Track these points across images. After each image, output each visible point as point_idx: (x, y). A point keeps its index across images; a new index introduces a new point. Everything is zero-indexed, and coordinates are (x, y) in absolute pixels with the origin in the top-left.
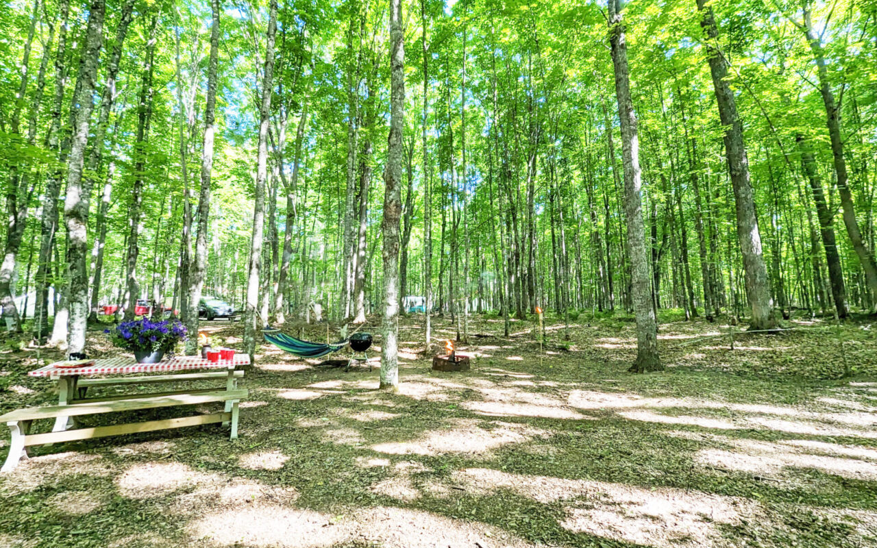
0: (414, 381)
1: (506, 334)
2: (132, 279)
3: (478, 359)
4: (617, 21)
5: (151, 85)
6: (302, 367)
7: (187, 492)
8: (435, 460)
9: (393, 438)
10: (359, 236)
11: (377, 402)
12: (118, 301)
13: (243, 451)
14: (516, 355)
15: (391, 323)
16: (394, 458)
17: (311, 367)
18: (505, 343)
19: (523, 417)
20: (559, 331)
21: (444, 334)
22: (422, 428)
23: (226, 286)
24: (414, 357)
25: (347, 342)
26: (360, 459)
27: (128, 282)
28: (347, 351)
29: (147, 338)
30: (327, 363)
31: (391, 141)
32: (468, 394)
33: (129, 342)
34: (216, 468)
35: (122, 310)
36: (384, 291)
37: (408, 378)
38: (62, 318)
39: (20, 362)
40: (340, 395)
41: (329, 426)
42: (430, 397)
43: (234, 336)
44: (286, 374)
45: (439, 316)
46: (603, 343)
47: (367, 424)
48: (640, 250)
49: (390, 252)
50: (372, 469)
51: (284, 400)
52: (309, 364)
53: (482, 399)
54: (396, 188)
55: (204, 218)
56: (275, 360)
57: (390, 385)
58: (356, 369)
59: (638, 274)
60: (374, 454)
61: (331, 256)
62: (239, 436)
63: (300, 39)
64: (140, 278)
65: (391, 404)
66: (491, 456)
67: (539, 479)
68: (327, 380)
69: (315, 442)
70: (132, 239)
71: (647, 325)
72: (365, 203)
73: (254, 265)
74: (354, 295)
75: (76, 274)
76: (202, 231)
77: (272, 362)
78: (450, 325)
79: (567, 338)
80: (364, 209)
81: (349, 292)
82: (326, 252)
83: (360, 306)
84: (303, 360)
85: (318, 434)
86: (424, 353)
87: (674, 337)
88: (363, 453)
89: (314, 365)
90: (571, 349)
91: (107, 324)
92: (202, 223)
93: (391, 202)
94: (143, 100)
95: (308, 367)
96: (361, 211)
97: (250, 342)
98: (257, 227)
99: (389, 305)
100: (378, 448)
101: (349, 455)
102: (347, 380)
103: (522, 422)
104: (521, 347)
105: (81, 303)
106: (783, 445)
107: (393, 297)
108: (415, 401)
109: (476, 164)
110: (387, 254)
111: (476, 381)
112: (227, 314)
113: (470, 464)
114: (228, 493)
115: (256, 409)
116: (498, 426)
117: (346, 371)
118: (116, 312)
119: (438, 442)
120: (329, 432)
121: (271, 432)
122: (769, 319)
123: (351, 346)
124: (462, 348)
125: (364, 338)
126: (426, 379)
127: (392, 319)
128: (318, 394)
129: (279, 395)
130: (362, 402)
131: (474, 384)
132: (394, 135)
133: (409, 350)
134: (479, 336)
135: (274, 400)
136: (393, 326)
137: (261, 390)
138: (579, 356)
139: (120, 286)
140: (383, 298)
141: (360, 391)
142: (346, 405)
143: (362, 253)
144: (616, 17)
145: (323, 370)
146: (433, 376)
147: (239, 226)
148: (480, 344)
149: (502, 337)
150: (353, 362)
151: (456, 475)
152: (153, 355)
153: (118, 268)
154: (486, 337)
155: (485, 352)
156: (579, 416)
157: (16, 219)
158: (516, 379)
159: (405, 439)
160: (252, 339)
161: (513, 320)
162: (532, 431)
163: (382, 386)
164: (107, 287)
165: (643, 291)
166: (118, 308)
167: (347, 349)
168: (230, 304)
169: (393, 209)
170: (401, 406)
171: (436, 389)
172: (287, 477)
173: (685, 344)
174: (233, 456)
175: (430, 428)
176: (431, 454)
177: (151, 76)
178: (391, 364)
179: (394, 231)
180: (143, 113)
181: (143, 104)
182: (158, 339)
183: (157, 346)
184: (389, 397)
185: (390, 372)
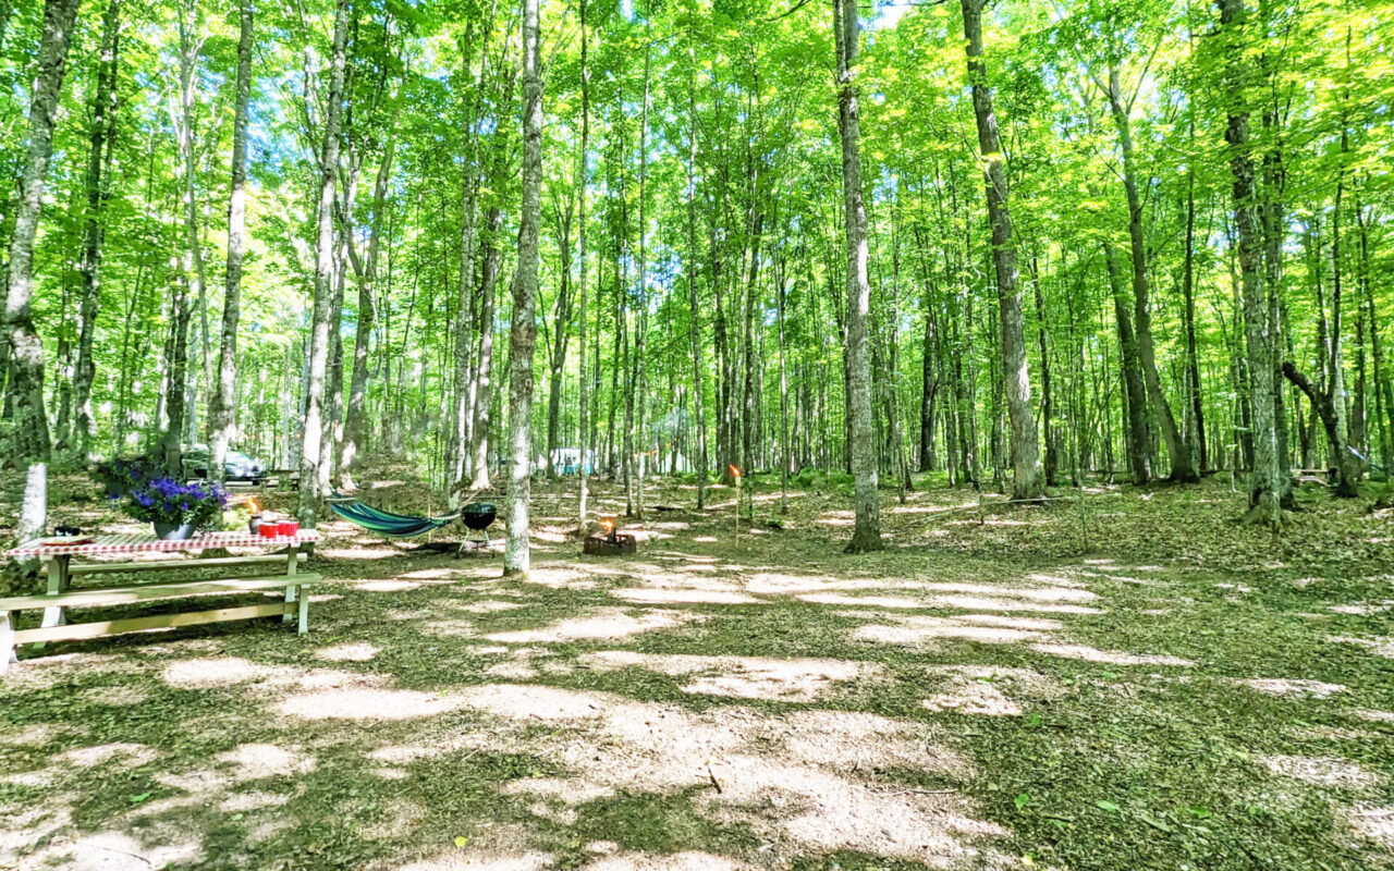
0: (553, 568)
1: (700, 506)
3: (652, 540)
4: (847, 81)
5: (114, 88)
6: (389, 553)
7: (257, 682)
8: (562, 646)
9: (516, 627)
10: (481, 353)
11: (500, 592)
13: (319, 646)
14: (709, 535)
15: (519, 488)
16: (513, 646)
17: (403, 554)
18: (696, 519)
19: (684, 603)
20: (777, 503)
21: (610, 506)
22: (554, 617)
23: (242, 426)
24: (561, 539)
25: (458, 515)
26: (470, 647)
28: (458, 531)
29: (175, 506)
30: (427, 546)
31: (522, 239)
32: (622, 581)
33: (149, 511)
34: (285, 662)
36: (510, 444)
37: (545, 564)
40: (448, 585)
41: (432, 618)
42: (572, 586)
43: (272, 510)
44: (363, 563)
45: (608, 480)
46: (831, 517)
47: (482, 615)
49: (518, 392)
50: (485, 656)
51: (366, 592)
52: (400, 549)
53: (640, 586)
54: (529, 305)
55: (231, 330)
56: (345, 544)
57: (517, 571)
58: (472, 555)
59: (860, 425)
60: (488, 643)
61: (432, 381)
62: (310, 631)
63: (383, 38)
65: (517, 593)
66: (630, 640)
67: (676, 657)
68: (429, 568)
69: (413, 634)
71: (867, 492)
72: (489, 304)
73: (313, 402)
74: (471, 448)
75: (29, 413)
76: (229, 349)
77: (340, 546)
78: (621, 493)
79: (784, 511)
80: (489, 312)
81: (462, 443)
82: (425, 376)
83: (481, 464)
84: (390, 544)
85: (417, 626)
86: (576, 533)
87: (923, 510)
88: (474, 642)
89: (408, 550)
90: (785, 527)
92: (228, 337)
93: (521, 324)
94: (99, 111)
95: (398, 552)
96: (483, 314)
97: (309, 516)
98: (318, 345)
99: (516, 463)
100: (493, 637)
101: (457, 645)
102: (459, 568)
103: (680, 608)
104: (718, 524)
106: (953, 620)
107: (523, 453)
108: (551, 590)
109: (671, 244)
110: (515, 395)
111: (638, 565)
112: (250, 474)
113: (603, 647)
114: (308, 681)
115: (328, 603)
116: (649, 613)
117: (457, 558)
119: (569, 629)
120: (432, 624)
121: (353, 626)
122: (1034, 485)
123: (466, 522)
124: (633, 526)
125: (485, 510)
126: (571, 565)
127: (521, 482)
128: (416, 585)
129: (358, 587)
130: (477, 592)
131: (635, 570)
132: (526, 232)
133: (554, 529)
134: (661, 509)
135: (352, 592)
136: (522, 491)
137: (330, 582)
138: (793, 534)
140: (509, 454)
141: (475, 579)
142: (455, 596)
143: (485, 381)
144: (845, 74)
145: (422, 557)
146: (581, 561)
147: (268, 326)
148: (659, 520)
149: (694, 510)
150: (467, 544)
151: (583, 658)
152: (183, 529)
154: (670, 510)
155: (665, 531)
156: (753, 600)
158: (694, 563)
159: (530, 627)
160: (310, 512)
161: (716, 486)
162: (688, 616)
163: (507, 572)
165: (864, 447)
167: (458, 528)
168: (252, 457)
169: (525, 333)
170: (532, 595)
171: (581, 576)
172: (380, 666)
173: (930, 519)
174: (305, 651)
175: (563, 617)
176: (560, 640)
177: (114, 72)
178: (518, 543)
179: (526, 364)
180: (99, 135)
181: (99, 118)
182: (191, 508)
183: (189, 516)
184: (515, 585)
185: (518, 553)
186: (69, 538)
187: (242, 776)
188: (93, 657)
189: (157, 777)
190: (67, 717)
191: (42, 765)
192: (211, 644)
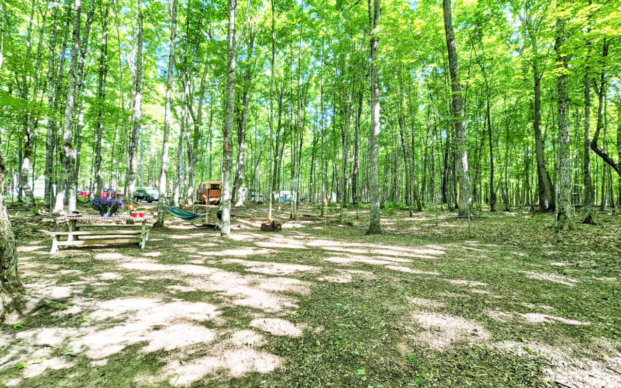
0: (244, 234)
1: (322, 215)
2: (98, 176)
3: (294, 227)
4: (373, 35)
5: (106, 54)
6: (192, 227)
7: (120, 260)
10: (240, 152)
11: (215, 240)
12: (90, 188)
13: (145, 252)
14: (320, 227)
15: (226, 203)
16: (204, 256)
18: (318, 220)
19: (278, 247)
26: (191, 255)
27: (95, 177)
29: (105, 205)
30: (204, 226)
32: (264, 240)
33: (97, 207)
34: (132, 255)
35: (92, 194)
38: (60, 197)
39: (41, 220)
40: (201, 238)
42: (243, 240)
47: (204, 247)
48: (375, 169)
49: (226, 168)
50: (193, 258)
51: (172, 239)
53: (268, 241)
54: (229, 136)
56: (178, 224)
57: (225, 234)
59: (373, 182)
64: (103, 174)
68: (199, 232)
70: (97, 148)
71: (375, 210)
72: (243, 131)
73: (163, 171)
74: (236, 189)
75: (70, 175)
76: (134, 153)
80: (243, 134)
83: (239, 195)
85: (179, 249)
89: (198, 227)
90: (354, 224)
91: (84, 203)
92: (134, 148)
93: (226, 142)
94: (102, 63)
95: (195, 227)
96: (241, 136)
98: (165, 150)
100: (201, 253)
101: (187, 254)
105: (73, 189)
107: (227, 191)
110: (224, 169)
114: (134, 260)
116: (261, 250)
117: (215, 230)
118: (89, 195)
119: (228, 252)
120: (185, 249)
121: (160, 248)
122: (468, 210)
123: (218, 217)
126: (251, 234)
127: (227, 201)
128: (191, 237)
129: (170, 237)
130: (208, 240)
134: (305, 216)
135: (168, 238)
136: (227, 205)
138: (356, 228)
139: (91, 179)
142: (200, 241)
143: (241, 163)
144: (373, 31)
145: (202, 229)
146: (259, 233)
149: (319, 217)
151: (224, 260)
152: (108, 213)
153: (89, 167)
154: (309, 216)
155: (302, 224)
157: (28, 138)
158: (299, 235)
159: (215, 251)
160: (162, 211)
162: (274, 251)
163: (222, 235)
164: (82, 179)
166: (90, 193)
169: (227, 146)
172: (159, 258)
174: (140, 253)
177: (106, 48)
178: (225, 224)
179: (229, 158)
180: (102, 72)
181: (101, 66)
182: (110, 206)
183: (109, 209)
184: (223, 239)
185: (225, 227)
186: (76, 215)
187: (101, 279)
188: (80, 251)
189: (80, 277)
190: (65, 263)
191: (54, 273)
192: (114, 250)
